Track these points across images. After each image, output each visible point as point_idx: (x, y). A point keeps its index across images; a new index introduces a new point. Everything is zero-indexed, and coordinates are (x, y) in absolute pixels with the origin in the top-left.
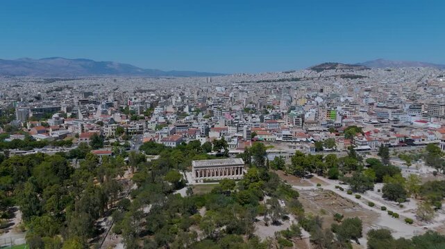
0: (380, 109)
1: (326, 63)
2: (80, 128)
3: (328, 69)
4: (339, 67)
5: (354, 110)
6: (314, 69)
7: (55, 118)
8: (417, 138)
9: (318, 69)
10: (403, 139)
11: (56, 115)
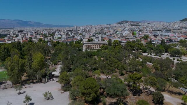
0: (154, 31)
1: (124, 21)
2: (21, 39)
3: (125, 23)
4: (129, 22)
5: (143, 32)
6: (119, 23)
7: (8, 37)
8: (173, 39)
9: (121, 23)
10: (168, 39)
11: (8, 36)
